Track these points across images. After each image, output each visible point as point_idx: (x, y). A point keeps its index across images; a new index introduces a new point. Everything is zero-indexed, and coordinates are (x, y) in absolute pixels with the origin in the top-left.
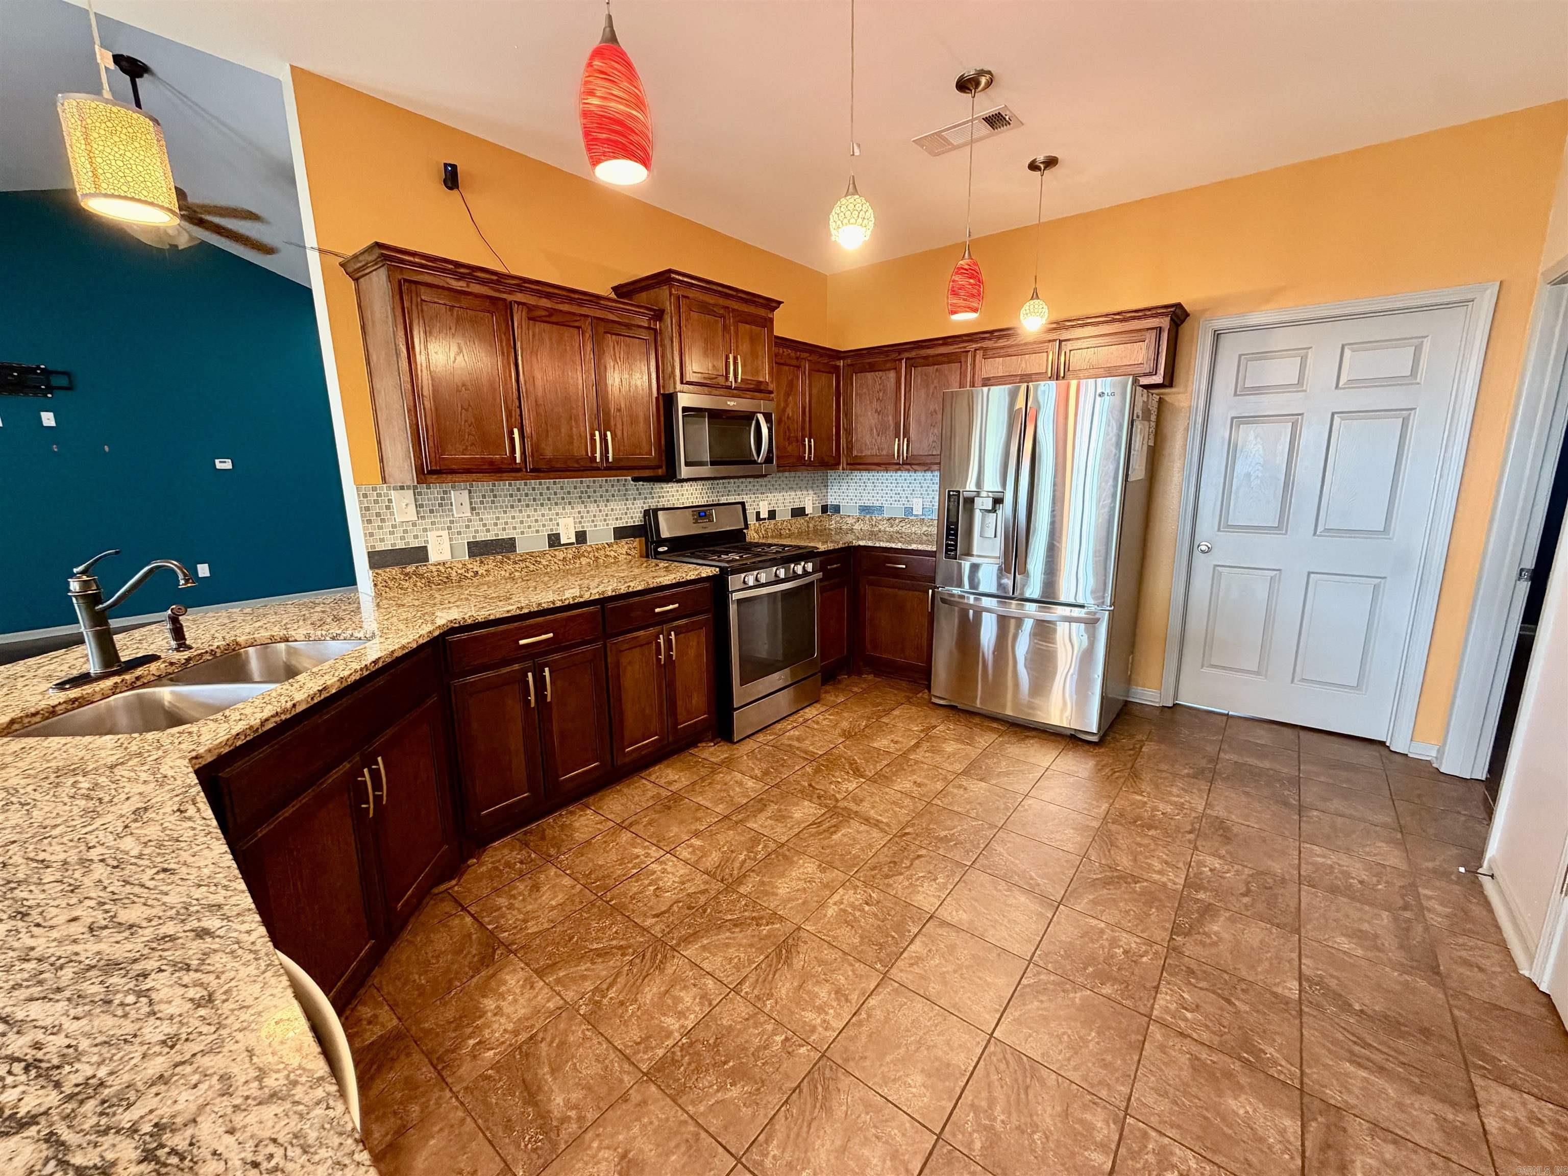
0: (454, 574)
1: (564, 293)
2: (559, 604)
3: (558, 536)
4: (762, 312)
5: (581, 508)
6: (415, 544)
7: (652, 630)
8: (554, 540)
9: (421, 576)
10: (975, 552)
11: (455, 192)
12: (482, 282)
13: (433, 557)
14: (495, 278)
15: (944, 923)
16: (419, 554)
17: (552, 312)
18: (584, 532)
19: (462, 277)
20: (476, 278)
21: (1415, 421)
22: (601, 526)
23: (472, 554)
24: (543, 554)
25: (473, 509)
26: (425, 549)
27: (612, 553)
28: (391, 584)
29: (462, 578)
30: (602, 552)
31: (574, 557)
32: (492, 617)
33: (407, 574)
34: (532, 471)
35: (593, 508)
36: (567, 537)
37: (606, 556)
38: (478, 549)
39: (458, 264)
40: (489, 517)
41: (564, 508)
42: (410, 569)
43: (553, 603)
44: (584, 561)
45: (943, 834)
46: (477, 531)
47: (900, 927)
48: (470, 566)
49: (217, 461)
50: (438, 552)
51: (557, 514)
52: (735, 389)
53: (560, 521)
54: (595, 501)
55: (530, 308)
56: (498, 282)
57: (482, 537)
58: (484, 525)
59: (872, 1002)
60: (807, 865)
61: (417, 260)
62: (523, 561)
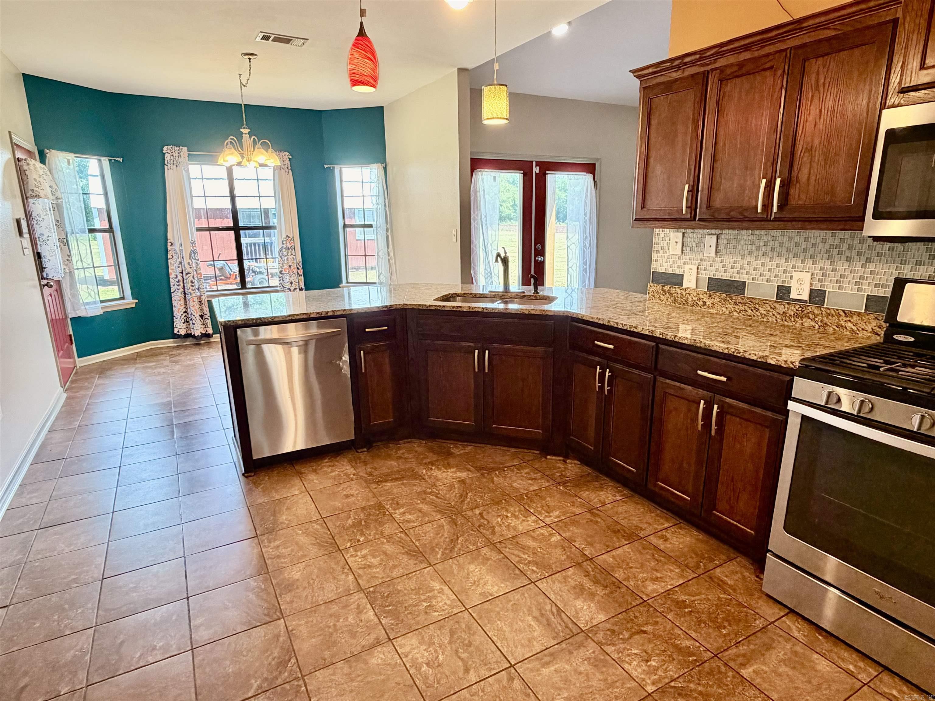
0: (690, 300)
1: (759, 37)
5: (827, 265)
6: (677, 272)
8: (783, 293)
13: (685, 284)
16: (677, 280)
18: (823, 292)
19: (678, 68)
23: (709, 288)
24: (764, 302)
25: (717, 253)
26: (681, 277)
30: (835, 320)
36: (800, 291)
38: (715, 285)
41: (803, 262)
46: (717, 270)
48: (701, 296)
50: (689, 282)
51: (794, 267)
53: (794, 274)
55: (722, 70)
57: (719, 275)
58: (724, 267)
60: (496, 588)
61: (651, 70)
62: (744, 304)
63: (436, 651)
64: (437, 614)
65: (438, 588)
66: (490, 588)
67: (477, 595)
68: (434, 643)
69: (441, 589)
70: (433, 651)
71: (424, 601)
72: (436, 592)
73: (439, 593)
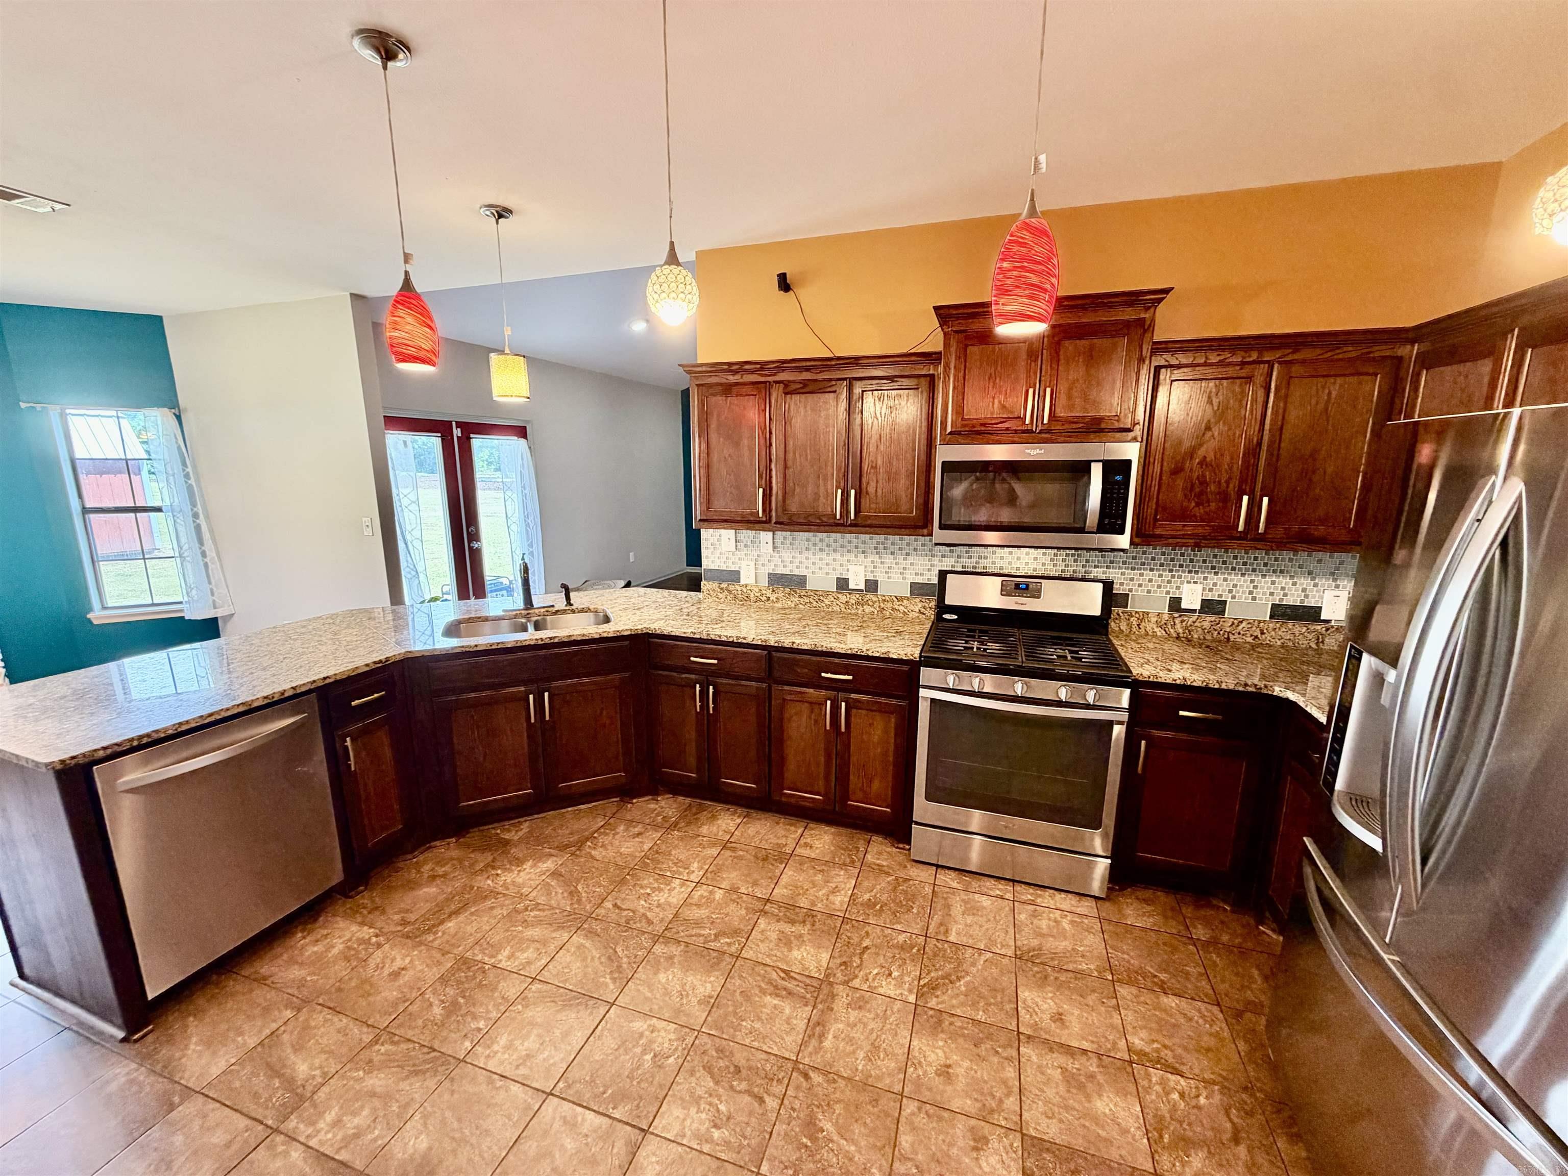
0: (752, 595)
2: (724, 639)
3: (846, 581)
5: (876, 558)
6: (733, 568)
8: (843, 584)
11: (791, 292)
13: (742, 580)
14: (759, 366)
16: (734, 576)
17: (805, 383)
18: (876, 582)
19: (735, 372)
20: (746, 371)
22: (896, 577)
23: (770, 583)
24: (827, 593)
25: (774, 548)
26: (738, 572)
27: (901, 608)
28: (711, 592)
29: (757, 600)
30: (889, 605)
31: (858, 603)
33: (722, 589)
35: (889, 559)
36: (857, 582)
37: (893, 609)
38: (777, 580)
40: (787, 555)
41: (856, 556)
42: (724, 585)
44: (868, 609)
46: (776, 566)
48: (764, 592)
50: (747, 578)
51: (848, 561)
52: (1041, 432)
53: (850, 567)
54: (892, 553)
55: (786, 384)
56: (762, 369)
57: (780, 570)
58: (783, 562)
60: (709, 986)
61: (704, 369)
62: (809, 597)
63: (710, 1104)
64: (671, 1060)
65: (645, 1027)
66: (702, 990)
67: (697, 1008)
68: (700, 1097)
69: (650, 1026)
70: (708, 1107)
71: (644, 1052)
72: (647, 1033)
73: (652, 1032)
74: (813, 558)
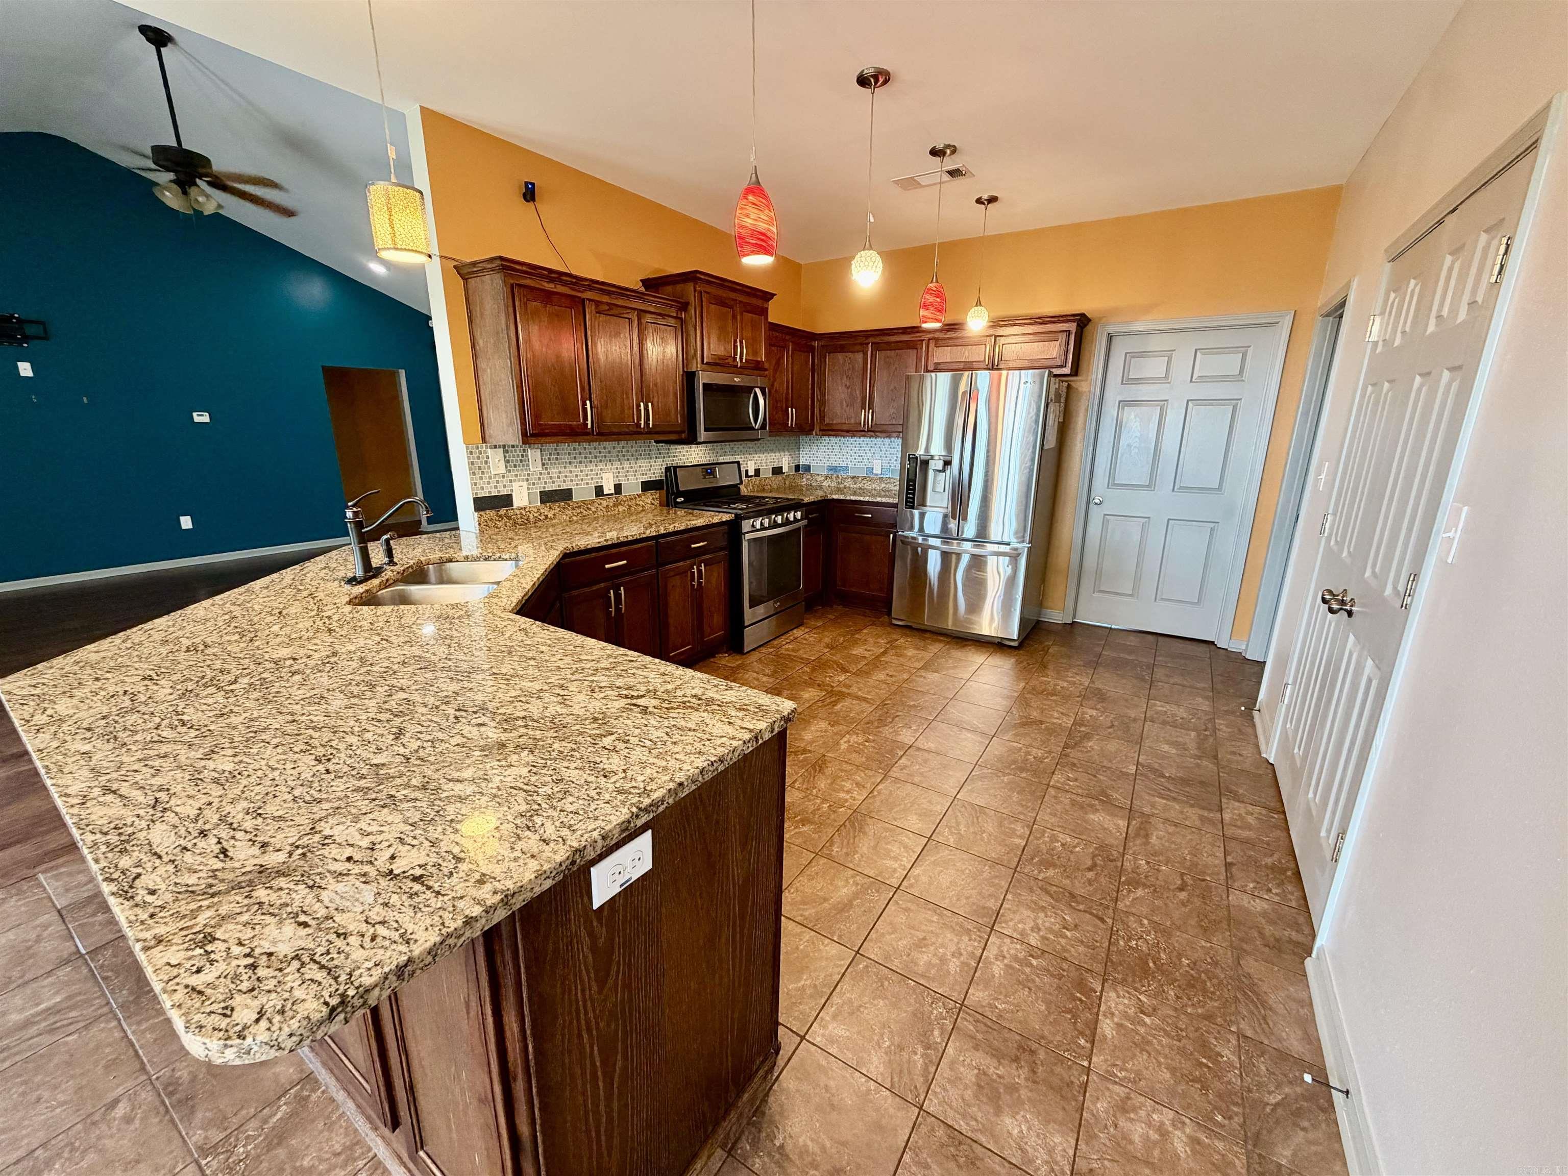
1: (620, 291)
2: (630, 538)
3: (602, 487)
4: (759, 302)
5: (618, 465)
6: (504, 492)
7: (688, 562)
8: (599, 491)
9: (509, 518)
10: (928, 504)
11: (531, 204)
12: (564, 284)
13: (517, 503)
15: (919, 749)
16: (506, 501)
17: (611, 306)
18: (620, 485)
19: (551, 280)
21: (1241, 405)
22: (632, 480)
23: (542, 502)
25: (543, 464)
26: (509, 497)
27: (641, 503)
28: (490, 523)
29: (537, 520)
30: (634, 502)
31: (615, 505)
32: (589, 547)
33: (500, 516)
34: (598, 434)
35: (626, 465)
36: (609, 489)
37: (637, 505)
38: (548, 497)
39: (550, 271)
40: (554, 471)
41: (606, 465)
42: (503, 511)
43: (627, 537)
44: (621, 508)
45: (912, 703)
46: (546, 483)
47: (891, 752)
49: (195, 414)
50: (520, 500)
51: (601, 470)
52: (741, 367)
53: (603, 475)
54: (628, 460)
55: (598, 303)
57: (550, 487)
58: (551, 478)
59: (879, 787)
74: (576, 471)
